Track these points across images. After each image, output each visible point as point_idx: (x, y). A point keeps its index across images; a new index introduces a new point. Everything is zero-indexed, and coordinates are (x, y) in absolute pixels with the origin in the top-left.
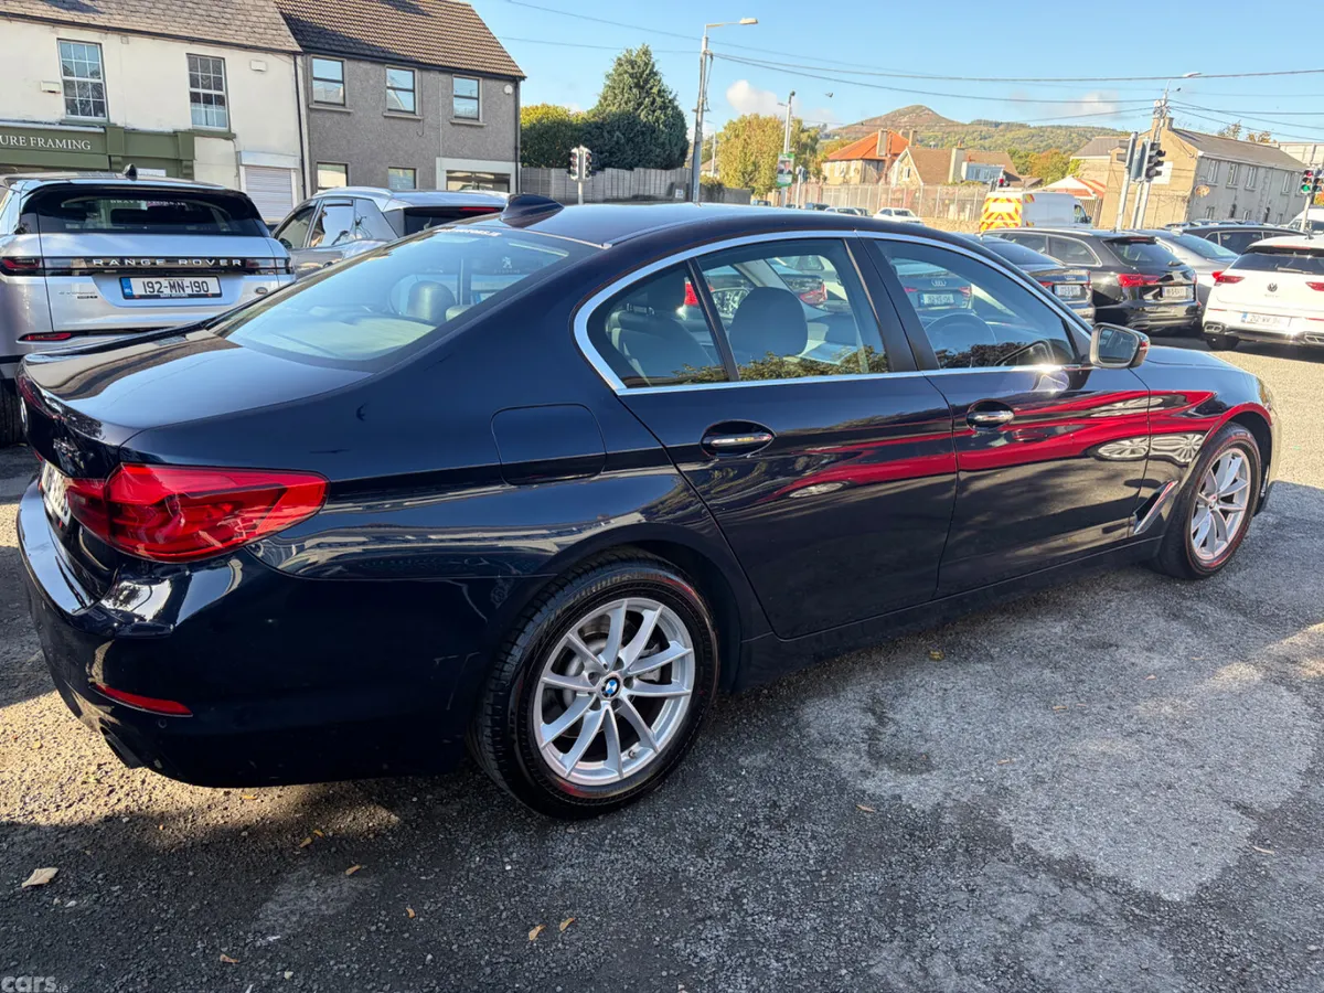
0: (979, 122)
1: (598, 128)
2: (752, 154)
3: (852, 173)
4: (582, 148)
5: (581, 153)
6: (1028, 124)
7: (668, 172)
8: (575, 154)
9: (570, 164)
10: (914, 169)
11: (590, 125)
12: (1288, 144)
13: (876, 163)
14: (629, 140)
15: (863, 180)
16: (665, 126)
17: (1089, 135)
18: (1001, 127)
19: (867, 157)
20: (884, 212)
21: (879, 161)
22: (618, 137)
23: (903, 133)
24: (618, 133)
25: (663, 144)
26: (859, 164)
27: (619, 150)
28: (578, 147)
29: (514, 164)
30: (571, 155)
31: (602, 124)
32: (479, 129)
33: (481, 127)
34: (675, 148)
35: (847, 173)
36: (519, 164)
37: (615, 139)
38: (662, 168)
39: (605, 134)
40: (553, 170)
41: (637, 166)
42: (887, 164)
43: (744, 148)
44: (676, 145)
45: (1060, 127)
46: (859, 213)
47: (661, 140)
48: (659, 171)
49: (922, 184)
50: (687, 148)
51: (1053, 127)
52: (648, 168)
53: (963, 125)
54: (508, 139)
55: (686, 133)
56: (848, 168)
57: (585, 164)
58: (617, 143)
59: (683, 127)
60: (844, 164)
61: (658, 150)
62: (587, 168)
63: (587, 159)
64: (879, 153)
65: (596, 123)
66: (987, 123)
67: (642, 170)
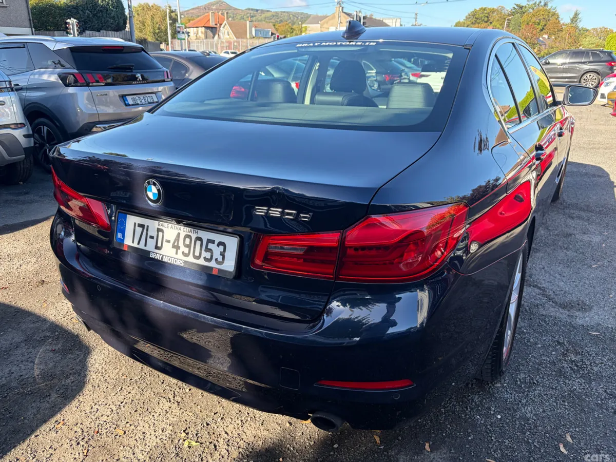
0: (249, 9)
1: (74, 8)
2: (157, 23)
3: (200, 34)
4: (72, 19)
5: (72, 22)
6: (271, 10)
7: (118, 33)
8: (69, 23)
9: (67, 28)
10: (230, 31)
11: (69, 7)
12: (386, 19)
13: (211, 29)
14: (94, 15)
15: (206, 37)
16: (113, 7)
17: (297, 16)
18: (259, 12)
19: (206, 25)
20: (225, 52)
21: (212, 28)
22: (88, 13)
23: (221, 14)
24: (87, 11)
25: (114, 17)
26: (203, 29)
27: (90, 21)
28: (70, 19)
29: (30, 29)
30: (66, 23)
31: (77, 6)
32: (5, 9)
33: (6, 7)
34: (121, 20)
35: (197, 34)
36: (33, 29)
37: (86, 14)
38: (115, 31)
39: (81, 12)
40: (56, 32)
41: (101, 29)
42: (218, 29)
43: (152, 20)
44: (121, 18)
45: (284, 12)
46: (213, 53)
47: (112, 15)
48: (113, 32)
49: (235, 39)
50: (127, 19)
51: (281, 12)
52: (108, 30)
53: (242, 10)
54: (24, 15)
55: (124, 12)
56: (198, 31)
57: (76, 28)
58: (88, 17)
59: (123, 9)
60: (195, 29)
61: (112, 20)
62: (77, 30)
63: (77, 25)
64: (212, 24)
65: (73, 6)
66: (252, 10)
67: (104, 31)
